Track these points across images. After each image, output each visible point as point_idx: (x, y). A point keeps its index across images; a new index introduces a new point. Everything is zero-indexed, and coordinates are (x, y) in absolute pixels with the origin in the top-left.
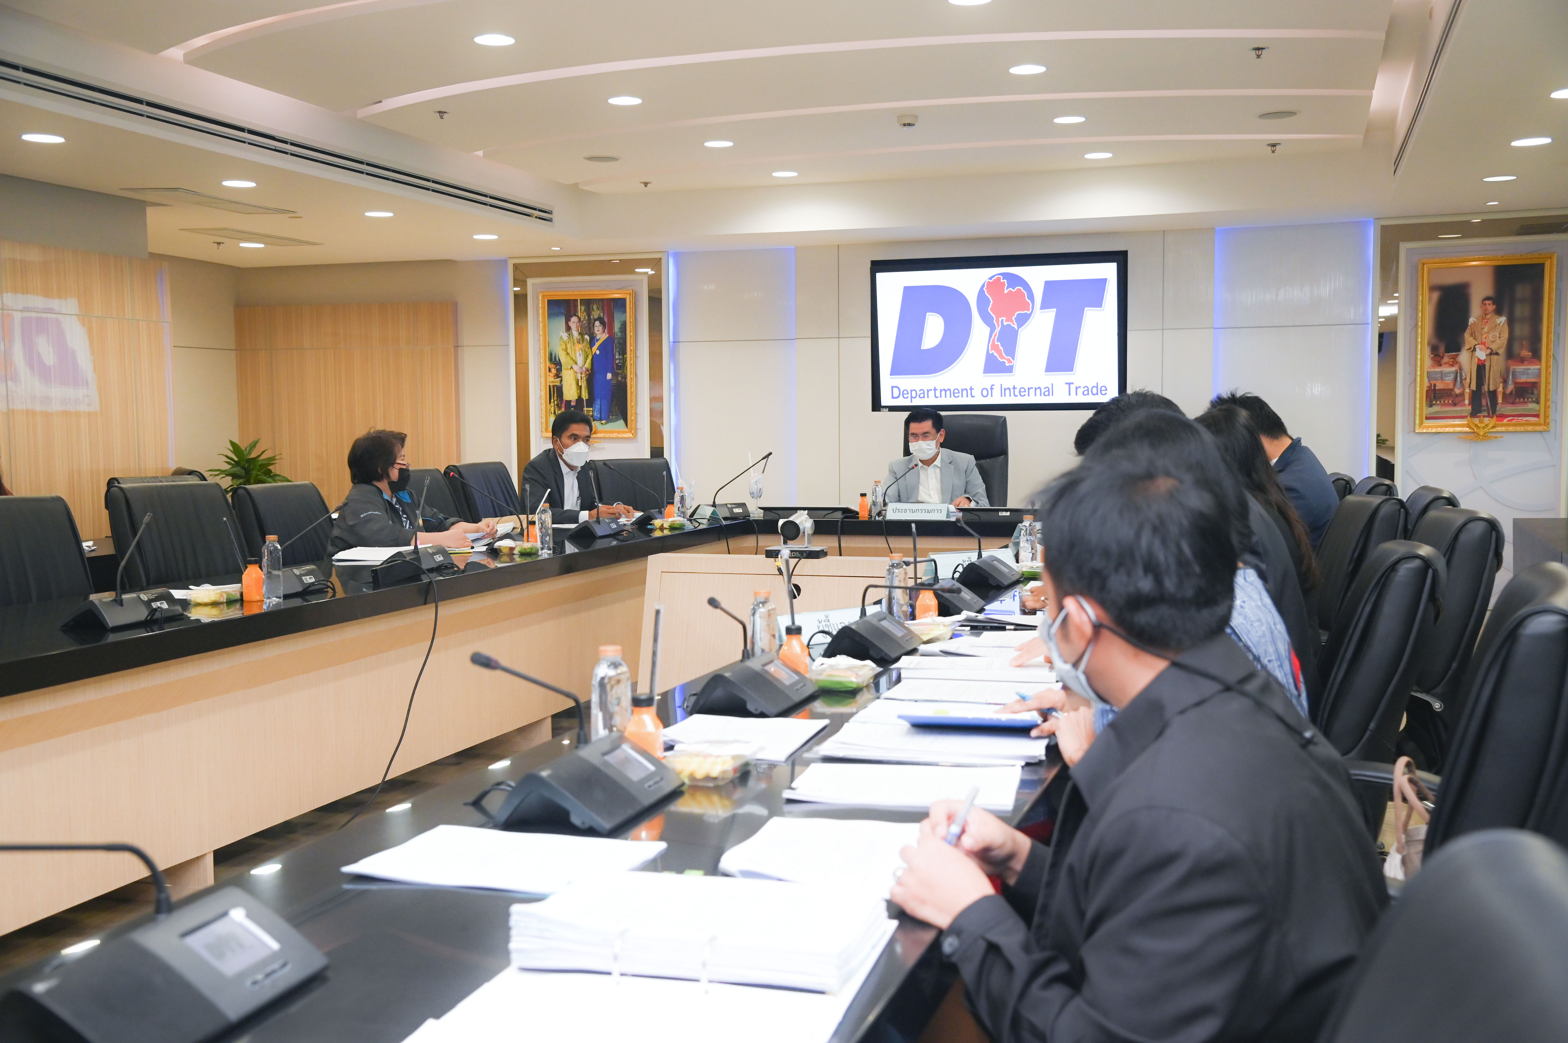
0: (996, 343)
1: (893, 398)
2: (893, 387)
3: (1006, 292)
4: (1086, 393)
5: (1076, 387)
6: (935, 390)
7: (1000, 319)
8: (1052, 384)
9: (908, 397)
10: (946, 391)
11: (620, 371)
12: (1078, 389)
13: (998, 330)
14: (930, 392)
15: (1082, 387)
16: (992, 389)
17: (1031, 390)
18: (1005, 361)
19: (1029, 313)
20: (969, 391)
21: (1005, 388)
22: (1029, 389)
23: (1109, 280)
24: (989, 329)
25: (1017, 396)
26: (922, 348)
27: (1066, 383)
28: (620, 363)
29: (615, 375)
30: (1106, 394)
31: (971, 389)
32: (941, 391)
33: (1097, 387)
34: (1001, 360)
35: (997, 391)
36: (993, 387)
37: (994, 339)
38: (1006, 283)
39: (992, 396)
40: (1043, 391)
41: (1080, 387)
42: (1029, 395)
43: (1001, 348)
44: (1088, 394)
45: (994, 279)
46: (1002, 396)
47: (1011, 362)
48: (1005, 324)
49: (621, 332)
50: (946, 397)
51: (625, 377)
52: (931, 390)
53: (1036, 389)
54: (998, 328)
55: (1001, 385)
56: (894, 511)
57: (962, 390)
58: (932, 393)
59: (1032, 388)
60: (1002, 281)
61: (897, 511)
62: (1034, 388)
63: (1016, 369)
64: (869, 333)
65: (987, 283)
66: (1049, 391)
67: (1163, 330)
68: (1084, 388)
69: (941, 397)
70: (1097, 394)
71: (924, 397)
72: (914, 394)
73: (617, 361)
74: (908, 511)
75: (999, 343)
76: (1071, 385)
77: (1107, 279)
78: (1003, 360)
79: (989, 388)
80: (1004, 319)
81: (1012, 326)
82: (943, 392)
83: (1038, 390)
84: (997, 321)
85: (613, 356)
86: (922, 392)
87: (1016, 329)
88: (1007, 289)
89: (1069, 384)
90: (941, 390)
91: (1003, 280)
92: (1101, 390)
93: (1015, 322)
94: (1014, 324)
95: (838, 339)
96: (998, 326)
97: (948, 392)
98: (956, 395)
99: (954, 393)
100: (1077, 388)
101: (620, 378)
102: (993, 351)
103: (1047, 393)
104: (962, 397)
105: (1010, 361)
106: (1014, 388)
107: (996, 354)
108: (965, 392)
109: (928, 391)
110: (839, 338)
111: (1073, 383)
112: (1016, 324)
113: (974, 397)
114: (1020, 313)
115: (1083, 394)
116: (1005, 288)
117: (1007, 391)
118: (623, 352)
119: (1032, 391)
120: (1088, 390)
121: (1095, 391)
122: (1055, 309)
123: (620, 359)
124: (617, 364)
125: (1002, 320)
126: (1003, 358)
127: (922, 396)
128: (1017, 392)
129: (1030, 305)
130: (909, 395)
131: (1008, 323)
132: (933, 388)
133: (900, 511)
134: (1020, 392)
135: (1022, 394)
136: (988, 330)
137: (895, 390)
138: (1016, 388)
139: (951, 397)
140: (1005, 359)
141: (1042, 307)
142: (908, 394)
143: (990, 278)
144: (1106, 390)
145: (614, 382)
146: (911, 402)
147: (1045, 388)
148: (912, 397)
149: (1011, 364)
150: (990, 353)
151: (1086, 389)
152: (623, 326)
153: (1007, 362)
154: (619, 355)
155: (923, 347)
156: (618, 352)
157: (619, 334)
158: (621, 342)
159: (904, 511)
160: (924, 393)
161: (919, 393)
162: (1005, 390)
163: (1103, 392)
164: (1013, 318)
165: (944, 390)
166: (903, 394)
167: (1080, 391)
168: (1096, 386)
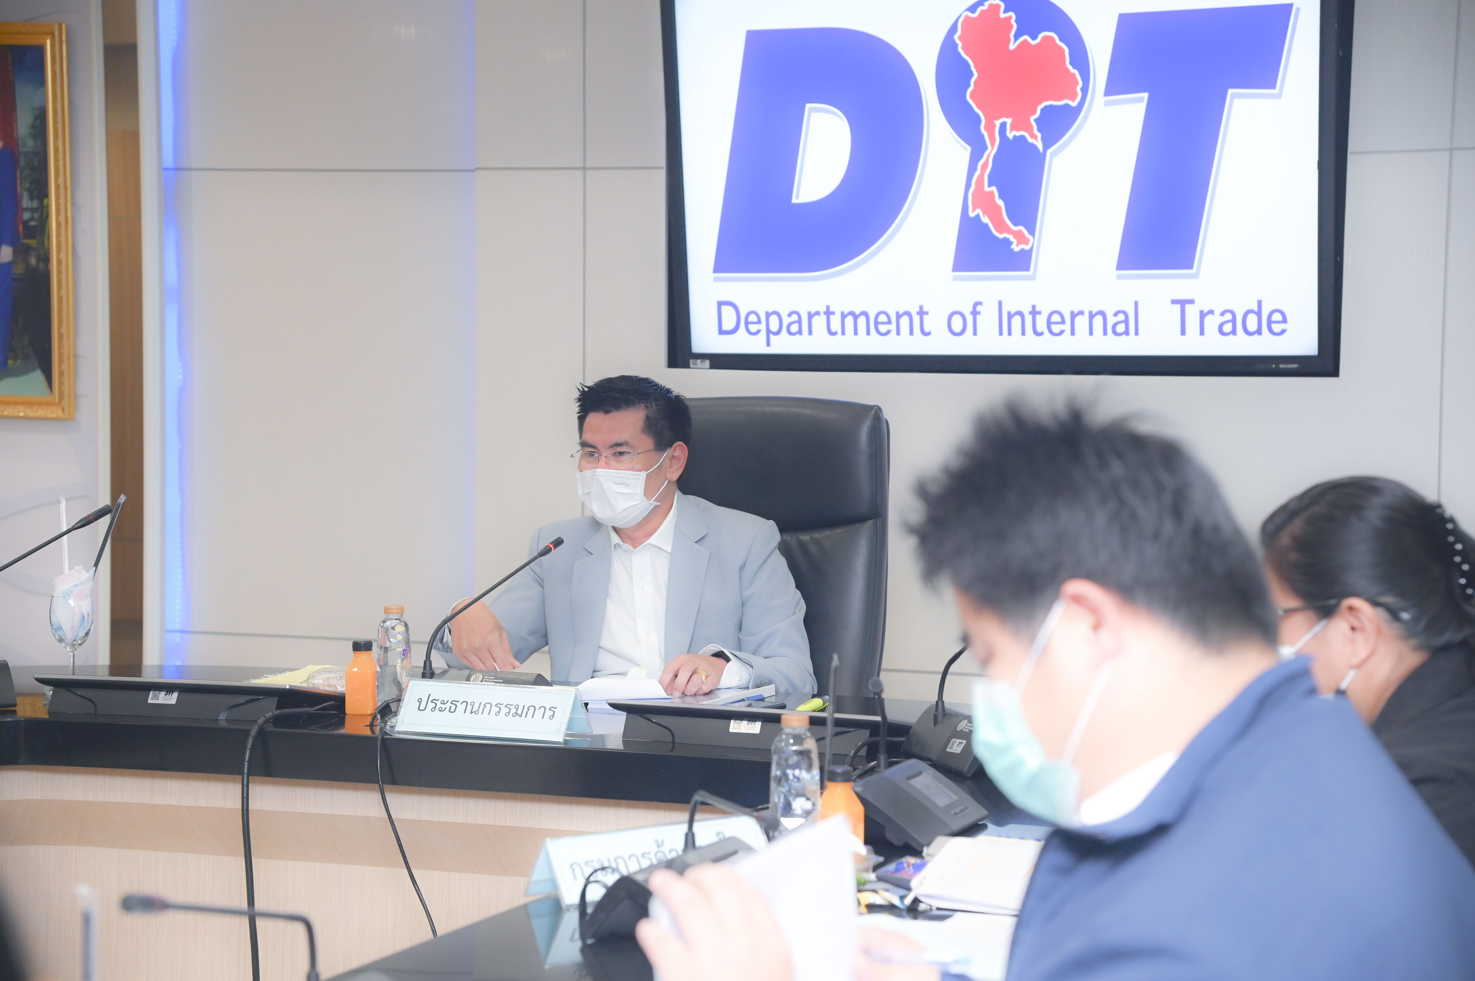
0: (987, 189)
1: (721, 332)
2: (720, 304)
3: (1012, 46)
4: (1228, 328)
5: (1201, 312)
6: (828, 313)
7: (998, 123)
8: (1136, 303)
9: (758, 332)
10: (856, 317)
11: (32, 242)
12: (1208, 319)
13: (991, 152)
14: (815, 320)
15: (1217, 312)
16: (975, 313)
17: (1078, 320)
18: (1011, 238)
19: (1074, 104)
20: (916, 319)
21: (1009, 313)
22: (1073, 316)
23: (1298, 10)
24: (969, 148)
25: (1042, 334)
26: (794, 201)
27: (1174, 302)
28: (32, 219)
29: (22, 252)
30: (1283, 331)
31: (922, 313)
32: (843, 316)
33: (1259, 314)
34: (1001, 236)
35: (988, 319)
36: (979, 308)
37: (981, 177)
38: (1013, 22)
39: (975, 333)
40: (1111, 321)
41: (1211, 312)
42: (1073, 333)
43: (1000, 203)
44: (1234, 332)
45: (982, 11)
46: (1001, 333)
47: (1026, 241)
48: (1010, 135)
49: (34, 136)
50: (856, 333)
51: (46, 259)
52: (818, 313)
53: (1092, 316)
54: (993, 146)
55: (1000, 303)
56: (422, 707)
57: (899, 316)
58: (819, 322)
59: (1081, 313)
60: (1002, 15)
61: (431, 705)
62: (1087, 315)
63: (1041, 261)
64: (661, 158)
65: (963, 23)
66: (1126, 322)
67: (1451, 150)
68: (1223, 314)
69: (843, 333)
70: (1259, 332)
71: (800, 332)
72: (774, 326)
73: (26, 216)
74: (461, 707)
75: (994, 189)
76: (1188, 307)
77: (1290, 6)
78: (1005, 235)
79: (967, 311)
80: (1009, 121)
81: (1030, 140)
82: (849, 320)
83: (1098, 320)
84: (990, 128)
85: (16, 200)
86: (795, 317)
87: (1040, 145)
88: (1016, 37)
89: (1183, 303)
90: (842, 313)
91: (1005, 11)
92: (1270, 322)
93: (1036, 131)
94: (1034, 137)
95: (580, 173)
96: (993, 141)
97: (862, 320)
98: (883, 328)
99: (877, 324)
100: (1203, 315)
101: (33, 261)
102: (979, 211)
103: (1121, 328)
104: (898, 333)
105: (1022, 239)
106: (1034, 312)
107: (985, 220)
108: (905, 321)
109: (811, 316)
110: (584, 169)
111: (1191, 302)
112: (1039, 135)
113: (929, 334)
114: (1051, 106)
115: (1222, 332)
116: (1012, 36)
117: (1016, 321)
118: (40, 191)
119: (1082, 322)
120: (1234, 321)
121: (1252, 323)
122: (1146, 95)
123: (32, 210)
124: (25, 223)
125: (1003, 125)
126: (1006, 229)
127: (794, 328)
128: (1042, 326)
129: (1077, 84)
130: (763, 327)
131: (1018, 134)
132: (823, 309)
133: (439, 705)
134: (1049, 323)
135: (1056, 328)
136: (963, 152)
137: (727, 310)
138: (1039, 313)
139: (868, 333)
140: (1010, 231)
141: (1111, 90)
142: (759, 322)
143: (972, 9)
144: (1285, 321)
145: (19, 270)
146: (768, 344)
147: (1116, 314)
148: (769, 332)
149: (1027, 248)
150: (972, 214)
151: (1228, 316)
152: (38, 122)
153: (1015, 241)
154: (32, 198)
155: (797, 198)
156: (28, 190)
157: (30, 143)
158: (36, 163)
159: (448, 705)
160: (799, 322)
161: (786, 321)
162: (1010, 316)
163: (1277, 328)
164: (1032, 119)
165: (851, 313)
166: (747, 323)
167: (1212, 323)
168: (1256, 309)
